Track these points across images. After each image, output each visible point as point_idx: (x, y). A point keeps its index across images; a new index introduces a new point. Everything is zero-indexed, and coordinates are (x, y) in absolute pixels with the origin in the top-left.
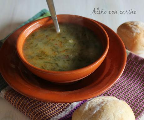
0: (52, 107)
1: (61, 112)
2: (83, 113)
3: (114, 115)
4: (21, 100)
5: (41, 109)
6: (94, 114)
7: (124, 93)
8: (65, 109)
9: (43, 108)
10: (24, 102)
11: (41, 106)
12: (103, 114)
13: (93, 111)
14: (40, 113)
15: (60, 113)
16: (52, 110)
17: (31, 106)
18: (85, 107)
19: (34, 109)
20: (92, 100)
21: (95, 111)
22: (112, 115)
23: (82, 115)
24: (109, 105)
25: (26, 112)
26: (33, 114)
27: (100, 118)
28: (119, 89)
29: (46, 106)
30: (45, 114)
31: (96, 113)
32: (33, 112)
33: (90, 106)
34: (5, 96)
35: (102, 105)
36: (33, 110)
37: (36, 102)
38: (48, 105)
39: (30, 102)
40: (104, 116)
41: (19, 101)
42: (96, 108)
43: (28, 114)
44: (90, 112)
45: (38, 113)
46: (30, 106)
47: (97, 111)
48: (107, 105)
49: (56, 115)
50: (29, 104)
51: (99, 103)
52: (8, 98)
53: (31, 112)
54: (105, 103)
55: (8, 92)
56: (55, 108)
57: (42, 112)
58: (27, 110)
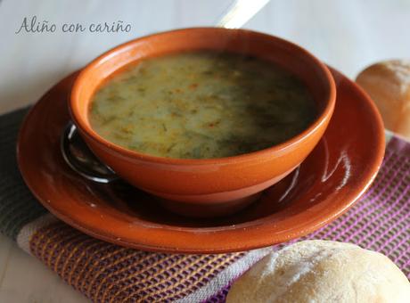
0: (168, 275)
1: (195, 288)
2: (260, 282)
3: (354, 288)
4: (77, 254)
5: (135, 280)
6: (295, 285)
7: (380, 242)
8: (206, 280)
9: (142, 278)
10: (85, 258)
11: (135, 271)
12: (321, 283)
13: (290, 277)
14: (130, 291)
15: (190, 292)
16: (168, 284)
17: (106, 271)
18: (267, 266)
19: (113, 280)
20: (286, 248)
21: (298, 276)
22: (350, 285)
23: (258, 287)
24: (339, 259)
25: (90, 289)
26: (112, 293)
27: (311, 293)
28: (364, 231)
29: (151, 273)
30: (144, 294)
31: (299, 281)
32: (110, 287)
33: (282, 264)
34: (32, 244)
35: (318, 258)
36: (111, 281)
37: (122, 260)
38: (157, 269)
39: (103, 259)
40: (323, 289)
41: (71, 255)
42: (300, 266)
43: (97, 295)
44: (280, 278)
45: (125, 288)
46: (103, 270)
47: (302, 276)
48: (332, 258)
49: (177, 297)
50: (102, 264)
51: (307, 254)
52: (40, 249)
53: (104, 287)
54: (325, 253)
55: (41, 231)
56: (178, 279)
57: (137, 288)
58: (92, 282)
